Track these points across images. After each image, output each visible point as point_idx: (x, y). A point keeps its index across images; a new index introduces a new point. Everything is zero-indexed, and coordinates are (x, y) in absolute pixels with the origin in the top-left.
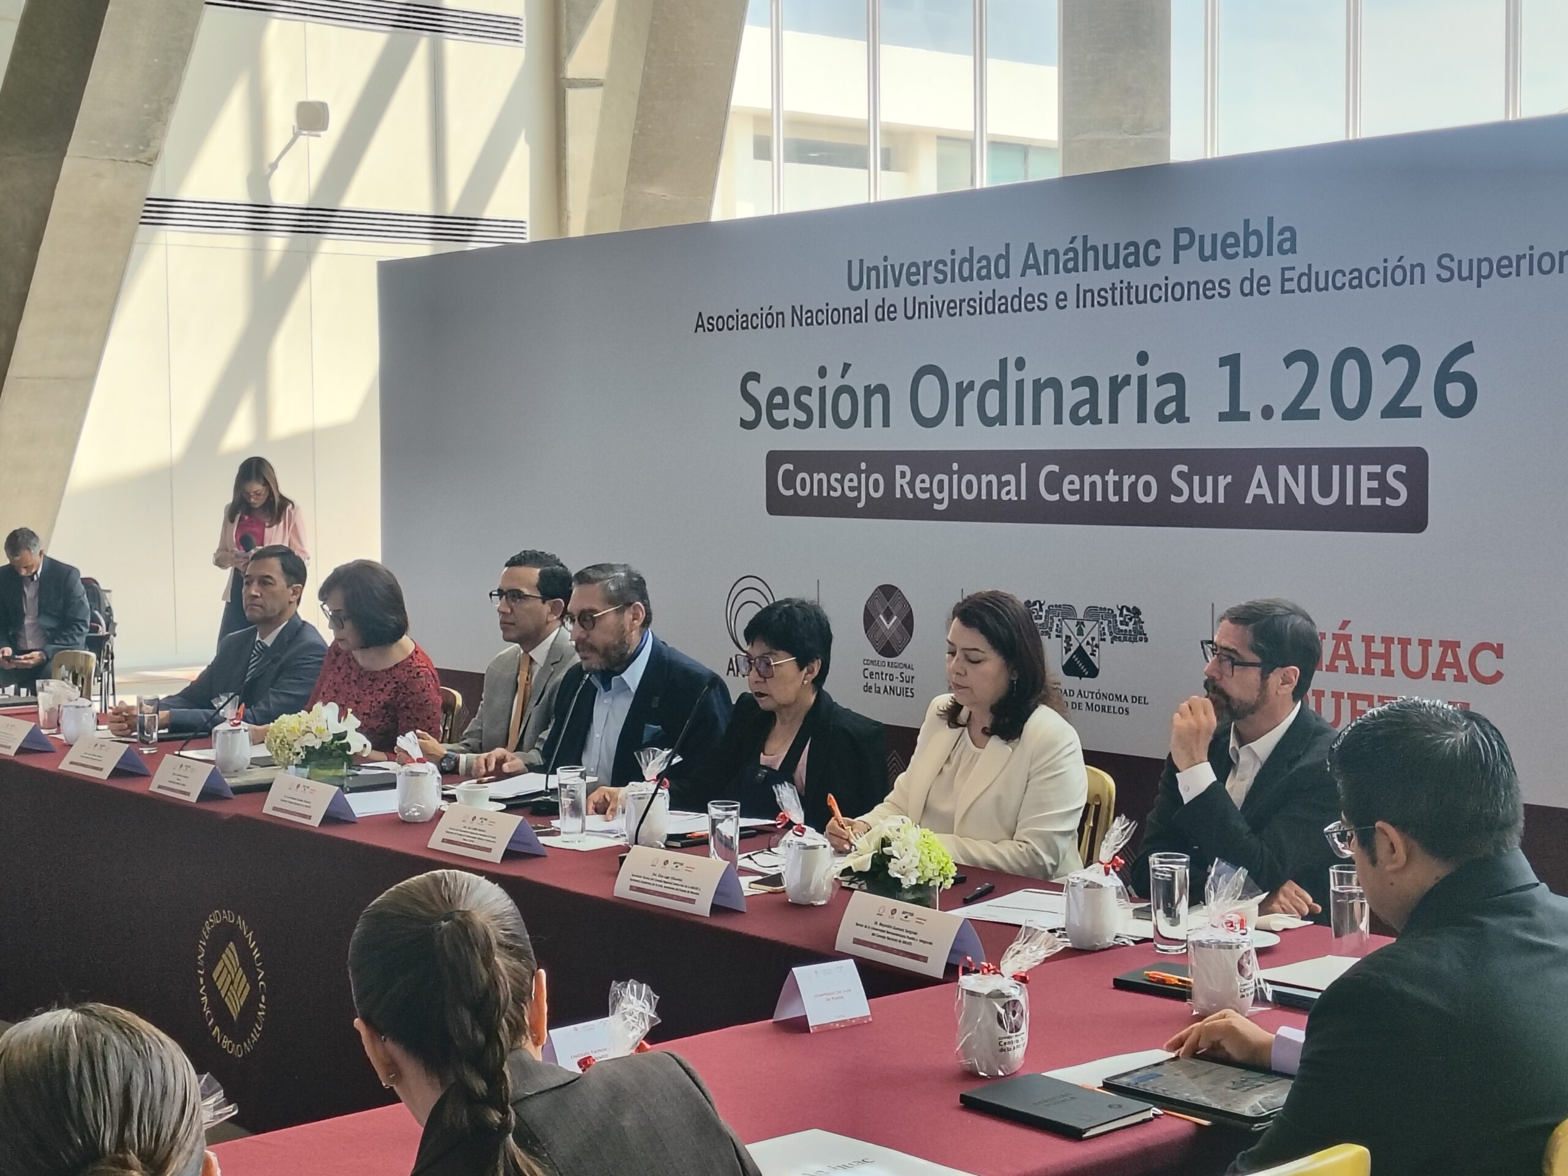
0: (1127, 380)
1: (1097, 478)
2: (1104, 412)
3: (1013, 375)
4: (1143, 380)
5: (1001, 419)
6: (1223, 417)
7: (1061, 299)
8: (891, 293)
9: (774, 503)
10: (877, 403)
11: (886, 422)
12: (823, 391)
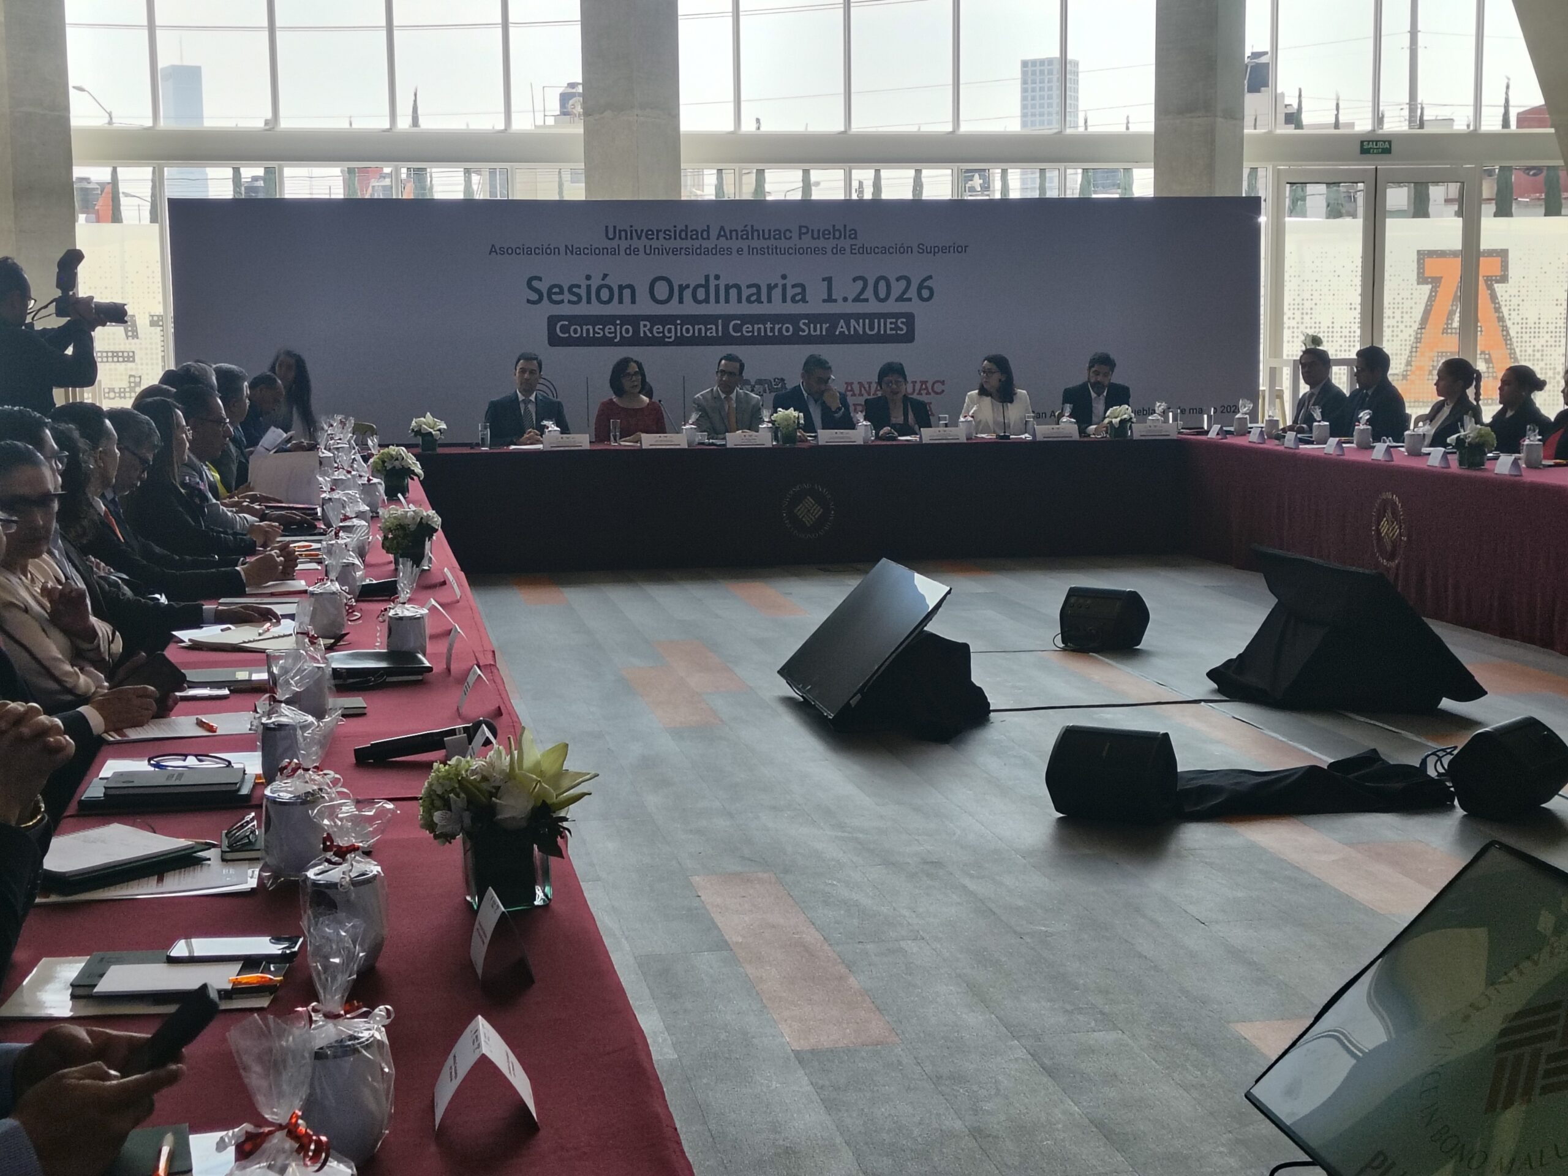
0: (776, 285)
1: (761, 326)
2: (764, 298)
3: (713, 282)
4: (784, 287)
5: (706, 301)
6: (824, 301)
7: (740, 251)
8: (635, 243)
9: (554, 341)
10: (627, 293)
11: (633, 302)
12: (589, 287)
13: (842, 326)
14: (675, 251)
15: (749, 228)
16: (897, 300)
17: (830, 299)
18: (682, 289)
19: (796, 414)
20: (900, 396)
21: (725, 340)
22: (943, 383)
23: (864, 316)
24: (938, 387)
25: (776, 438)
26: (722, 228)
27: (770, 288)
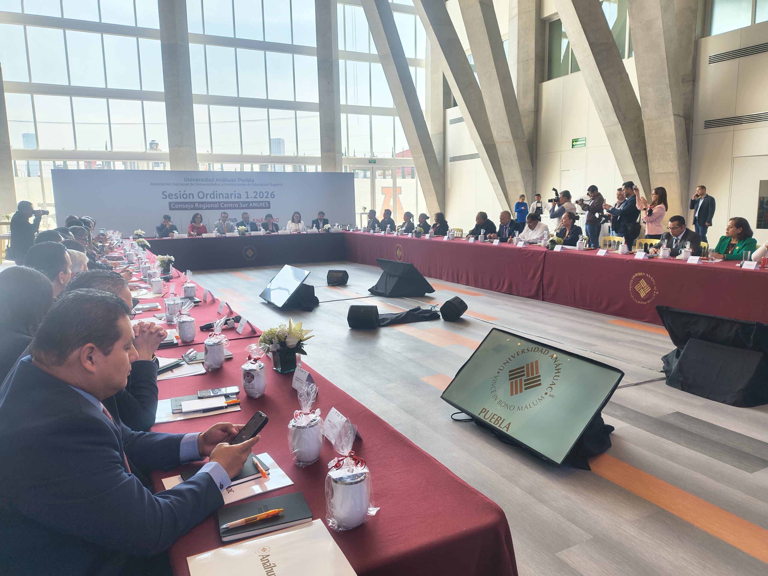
0: (233, 194)
1: (229, 204)
2: (230, 197)
3: (215, 193)
4: (235, 194)
5: (214, 198)
7: (222, 185)
8: (193, 182)
9: (171, 209)
10: (191, 196)
11: (193, 198)
12: (180, 194)
13: (251, 204)
14: (204, 185)
15: (225, 179)
16: (265, 198)
17: (247, 197)
18: (207, 195)
19: (245, 227)
20: (271, 223)
21: (219, 208)
22: (278, 219)
23: (257, 202)
24: (277, 220)
25: (239, 234)
26: (217, 179)
27: (231, 194)
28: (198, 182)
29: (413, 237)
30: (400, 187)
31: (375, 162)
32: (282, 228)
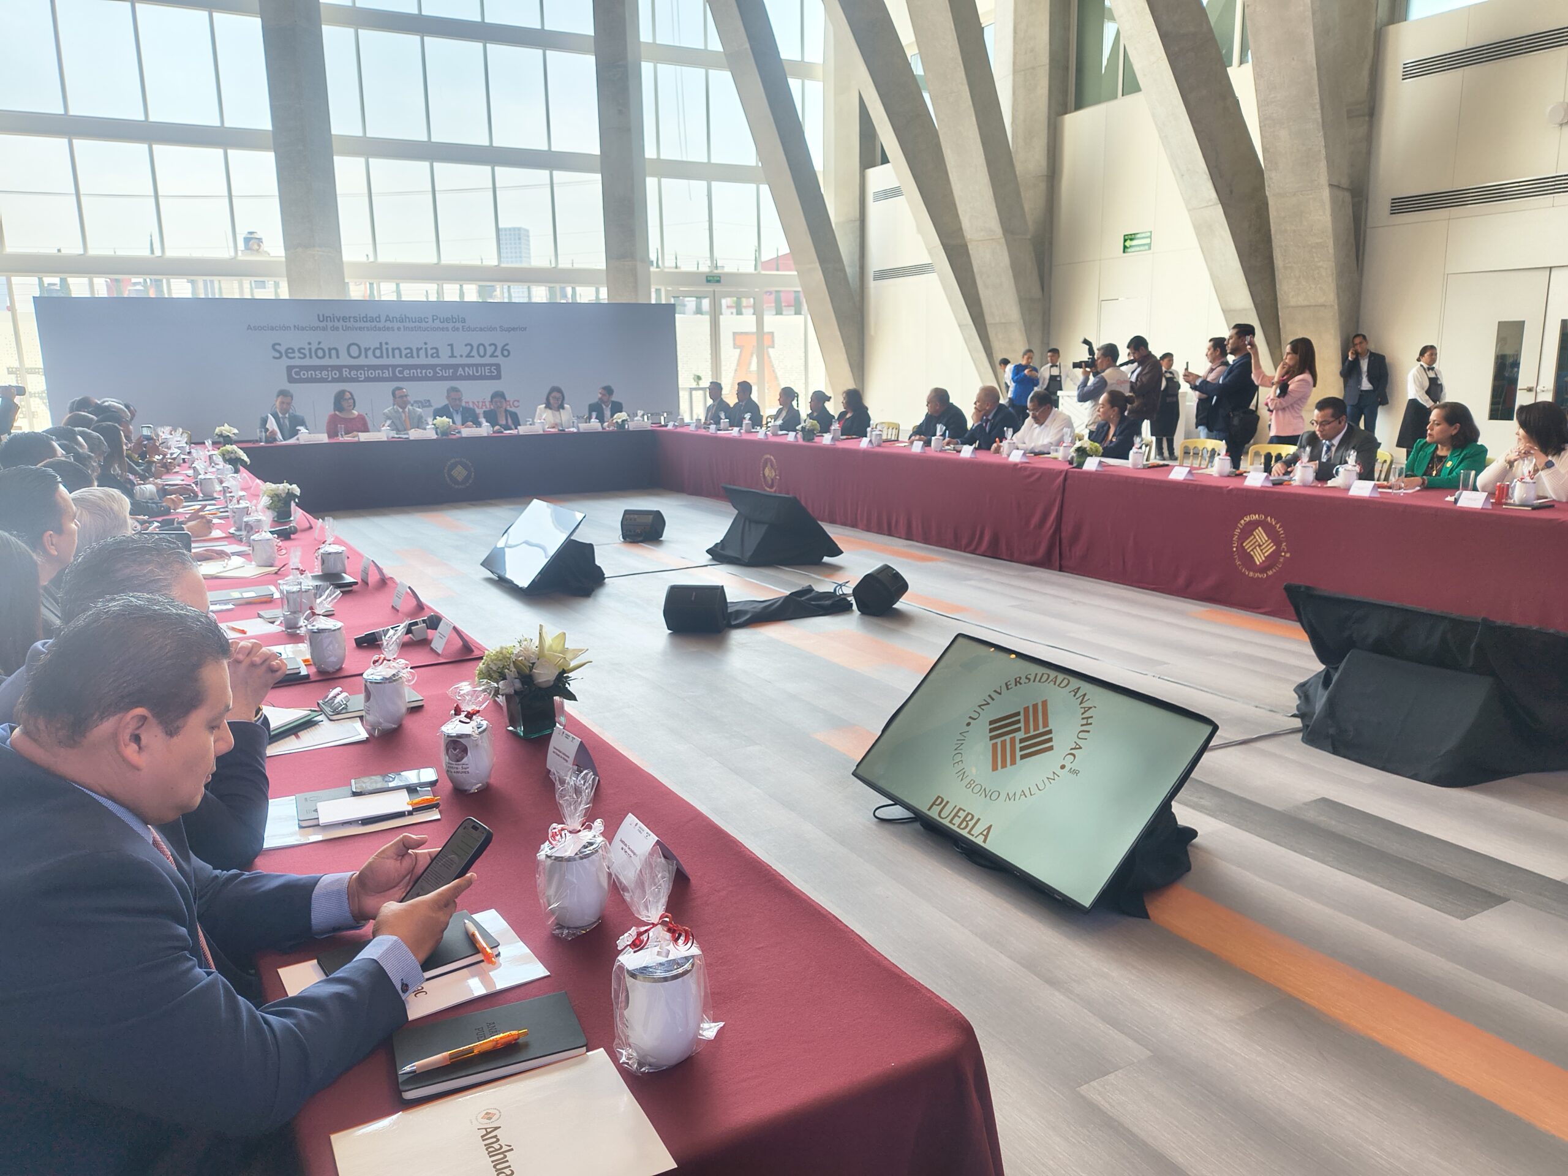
0: (421, 348)
1: (415, 371)
2: (415, 354)
3: (384, 347)
4: (426, 349)
5: (382, 356)
6: (450, 357)
7: (399, 329)
8: (336, 324)
9: (291, 380)
10: (333, 352)
11: (338, 357)
12: (310, 350)
13: (460, 371)
14: (360, 329)
15: (403, 317)
16: (491, 356)
17: (453, 356)
18: (367, 350)
19: (448, 420)
20: (503, 410)
21: (394, 379)
22: (518, 401)
23: (473, 365)
24: (516, 404)
25: (437, 434)
26: (388, 316)
27: (418, 350)
28: (348, 324)
29: (797, 441)
30: (772, 334)
31: (718, 281)
32: (527, 421)
